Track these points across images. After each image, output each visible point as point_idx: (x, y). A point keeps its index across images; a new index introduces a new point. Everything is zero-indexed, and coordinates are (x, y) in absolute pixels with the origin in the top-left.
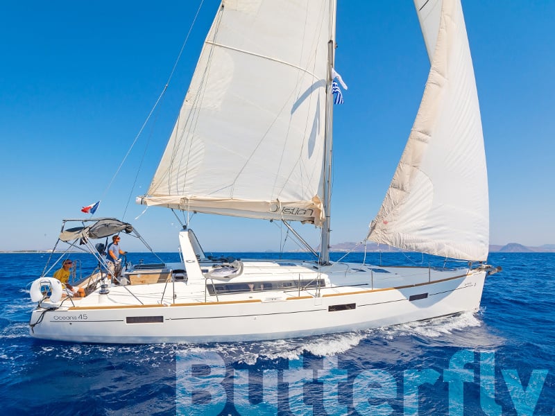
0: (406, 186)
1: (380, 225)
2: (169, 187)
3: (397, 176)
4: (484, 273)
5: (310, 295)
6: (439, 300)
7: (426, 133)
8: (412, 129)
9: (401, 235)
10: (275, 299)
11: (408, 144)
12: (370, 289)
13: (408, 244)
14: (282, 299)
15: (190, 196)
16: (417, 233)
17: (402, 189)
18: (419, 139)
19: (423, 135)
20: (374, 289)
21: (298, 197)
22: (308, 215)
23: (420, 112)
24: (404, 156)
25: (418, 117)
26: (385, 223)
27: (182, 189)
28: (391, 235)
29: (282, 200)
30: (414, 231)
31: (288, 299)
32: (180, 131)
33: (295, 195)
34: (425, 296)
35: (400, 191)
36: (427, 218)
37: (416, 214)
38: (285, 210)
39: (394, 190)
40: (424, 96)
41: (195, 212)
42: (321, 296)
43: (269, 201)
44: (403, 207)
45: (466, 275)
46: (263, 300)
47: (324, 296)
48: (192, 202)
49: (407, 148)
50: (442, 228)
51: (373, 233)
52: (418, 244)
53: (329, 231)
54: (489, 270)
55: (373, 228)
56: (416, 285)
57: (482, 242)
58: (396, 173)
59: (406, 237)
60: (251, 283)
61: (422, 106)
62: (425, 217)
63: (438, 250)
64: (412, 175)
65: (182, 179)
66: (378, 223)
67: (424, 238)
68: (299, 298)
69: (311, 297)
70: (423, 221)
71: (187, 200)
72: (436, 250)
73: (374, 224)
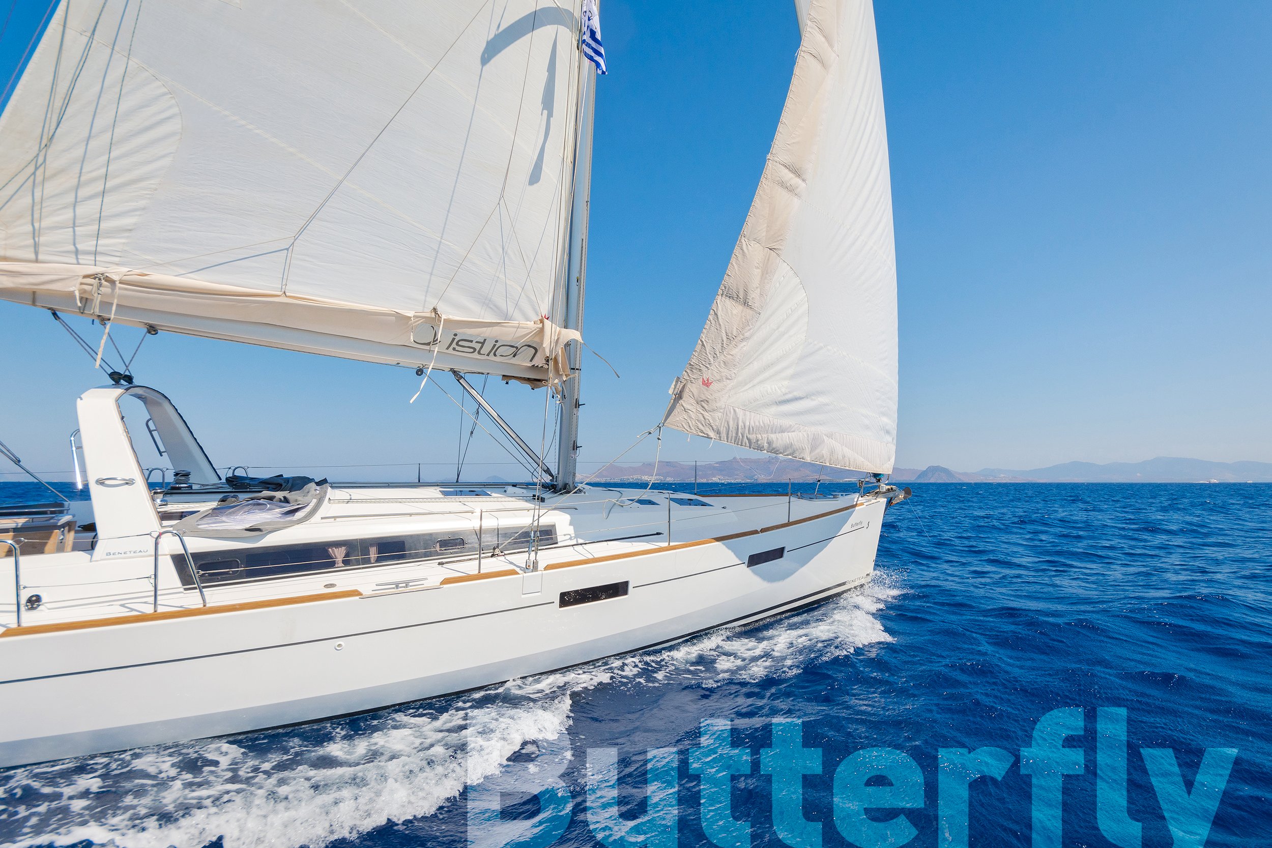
0: (754, 295)
1: (694, 388)
2: (35, 234)
3: (734, 268)
4: (883, 501)
5: (512, 567)
6: (804, 562)
7: (797, 172)
8: (769, 156)
9: (740, 413)
10: (407, 584)
11: (760, 191)
12: (665, 544)
13: (751, 437)
14: (427, 584)
15: (124, 270)
16: (774, 409)
17: (745, 303)
18: (783, 184)
19: (791, 175)
20: (672, 544)
21: (496, 309)
22: (523, 361)
23: (786, 116)
24: (750, 220)
25: (780, 128)
26: (707, 384)
27: (88, 245)
28: (718, 415)
29: (447, 313)
30: (767, 405)
31: (446, 581)
32: (75, 42)
33: (487, 303)
34: (778, 553)
35: (740, 308)
36: (793, 377)
37: (773, 364)
38: (456, 342)
39: (728, 302)
40: (794, 81)
41: (152, 329)
42: (541, 566)
43: (410, 314)
44: (745, 347)
45: (854, 506)
46: (366, 590)
47: (548, 567)
48: (131, 292)
49: (757, 202)
50: (822, 399)
51: (678, 409)
52: (773, 437)
53: (577, 405)
54: (891, 495)
55: (679, 396)
56: (763, 530)
57: (888, 432)
58: (733, 260)
59: (750, 419)
60: (337, 544)
61: (789, 103)
62: (790, 372)
63: (813, 448)
64: (767, 271)
65: (88, 209)
66: (689, 385)
67: (786, 422)
68: (480, 576)
69: (513, 572)
70: (786, 383)
71: (112, 282)
72: (808, 451)
73: (680, 386)
